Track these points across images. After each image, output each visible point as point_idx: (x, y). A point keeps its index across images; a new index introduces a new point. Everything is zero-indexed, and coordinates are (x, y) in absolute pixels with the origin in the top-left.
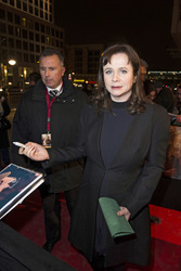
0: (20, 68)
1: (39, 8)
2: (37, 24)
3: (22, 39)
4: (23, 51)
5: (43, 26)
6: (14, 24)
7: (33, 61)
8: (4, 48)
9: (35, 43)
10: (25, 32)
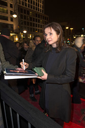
0: (28, 35)
1: (37, 7)
2: (36, 14)
3: (30, 21)
4: (30, 27)
5: (39, 15)
6: (26, 15)
7: (34, 31)
8: (22, 25)
9: (35, 23)
10: (31, 18)
